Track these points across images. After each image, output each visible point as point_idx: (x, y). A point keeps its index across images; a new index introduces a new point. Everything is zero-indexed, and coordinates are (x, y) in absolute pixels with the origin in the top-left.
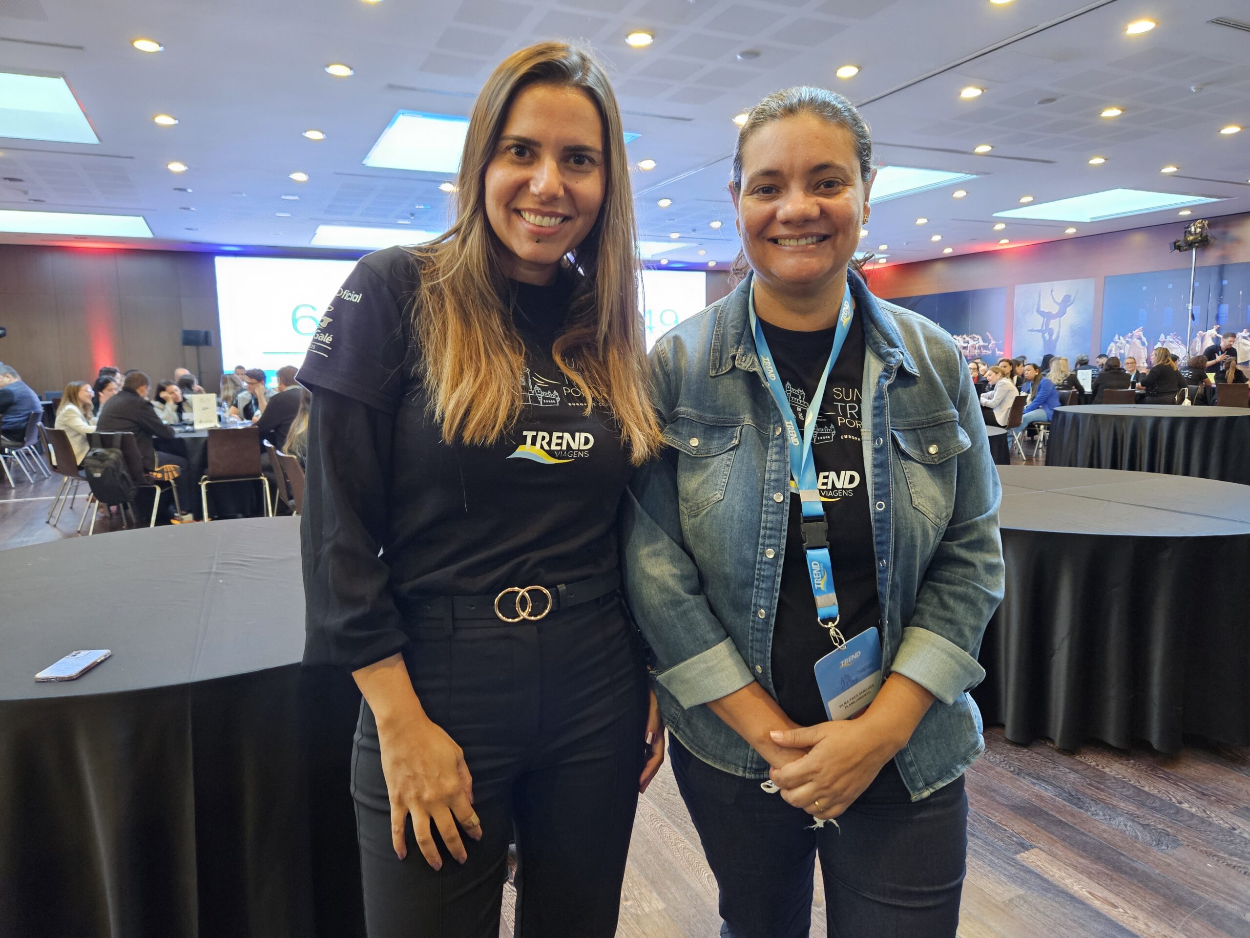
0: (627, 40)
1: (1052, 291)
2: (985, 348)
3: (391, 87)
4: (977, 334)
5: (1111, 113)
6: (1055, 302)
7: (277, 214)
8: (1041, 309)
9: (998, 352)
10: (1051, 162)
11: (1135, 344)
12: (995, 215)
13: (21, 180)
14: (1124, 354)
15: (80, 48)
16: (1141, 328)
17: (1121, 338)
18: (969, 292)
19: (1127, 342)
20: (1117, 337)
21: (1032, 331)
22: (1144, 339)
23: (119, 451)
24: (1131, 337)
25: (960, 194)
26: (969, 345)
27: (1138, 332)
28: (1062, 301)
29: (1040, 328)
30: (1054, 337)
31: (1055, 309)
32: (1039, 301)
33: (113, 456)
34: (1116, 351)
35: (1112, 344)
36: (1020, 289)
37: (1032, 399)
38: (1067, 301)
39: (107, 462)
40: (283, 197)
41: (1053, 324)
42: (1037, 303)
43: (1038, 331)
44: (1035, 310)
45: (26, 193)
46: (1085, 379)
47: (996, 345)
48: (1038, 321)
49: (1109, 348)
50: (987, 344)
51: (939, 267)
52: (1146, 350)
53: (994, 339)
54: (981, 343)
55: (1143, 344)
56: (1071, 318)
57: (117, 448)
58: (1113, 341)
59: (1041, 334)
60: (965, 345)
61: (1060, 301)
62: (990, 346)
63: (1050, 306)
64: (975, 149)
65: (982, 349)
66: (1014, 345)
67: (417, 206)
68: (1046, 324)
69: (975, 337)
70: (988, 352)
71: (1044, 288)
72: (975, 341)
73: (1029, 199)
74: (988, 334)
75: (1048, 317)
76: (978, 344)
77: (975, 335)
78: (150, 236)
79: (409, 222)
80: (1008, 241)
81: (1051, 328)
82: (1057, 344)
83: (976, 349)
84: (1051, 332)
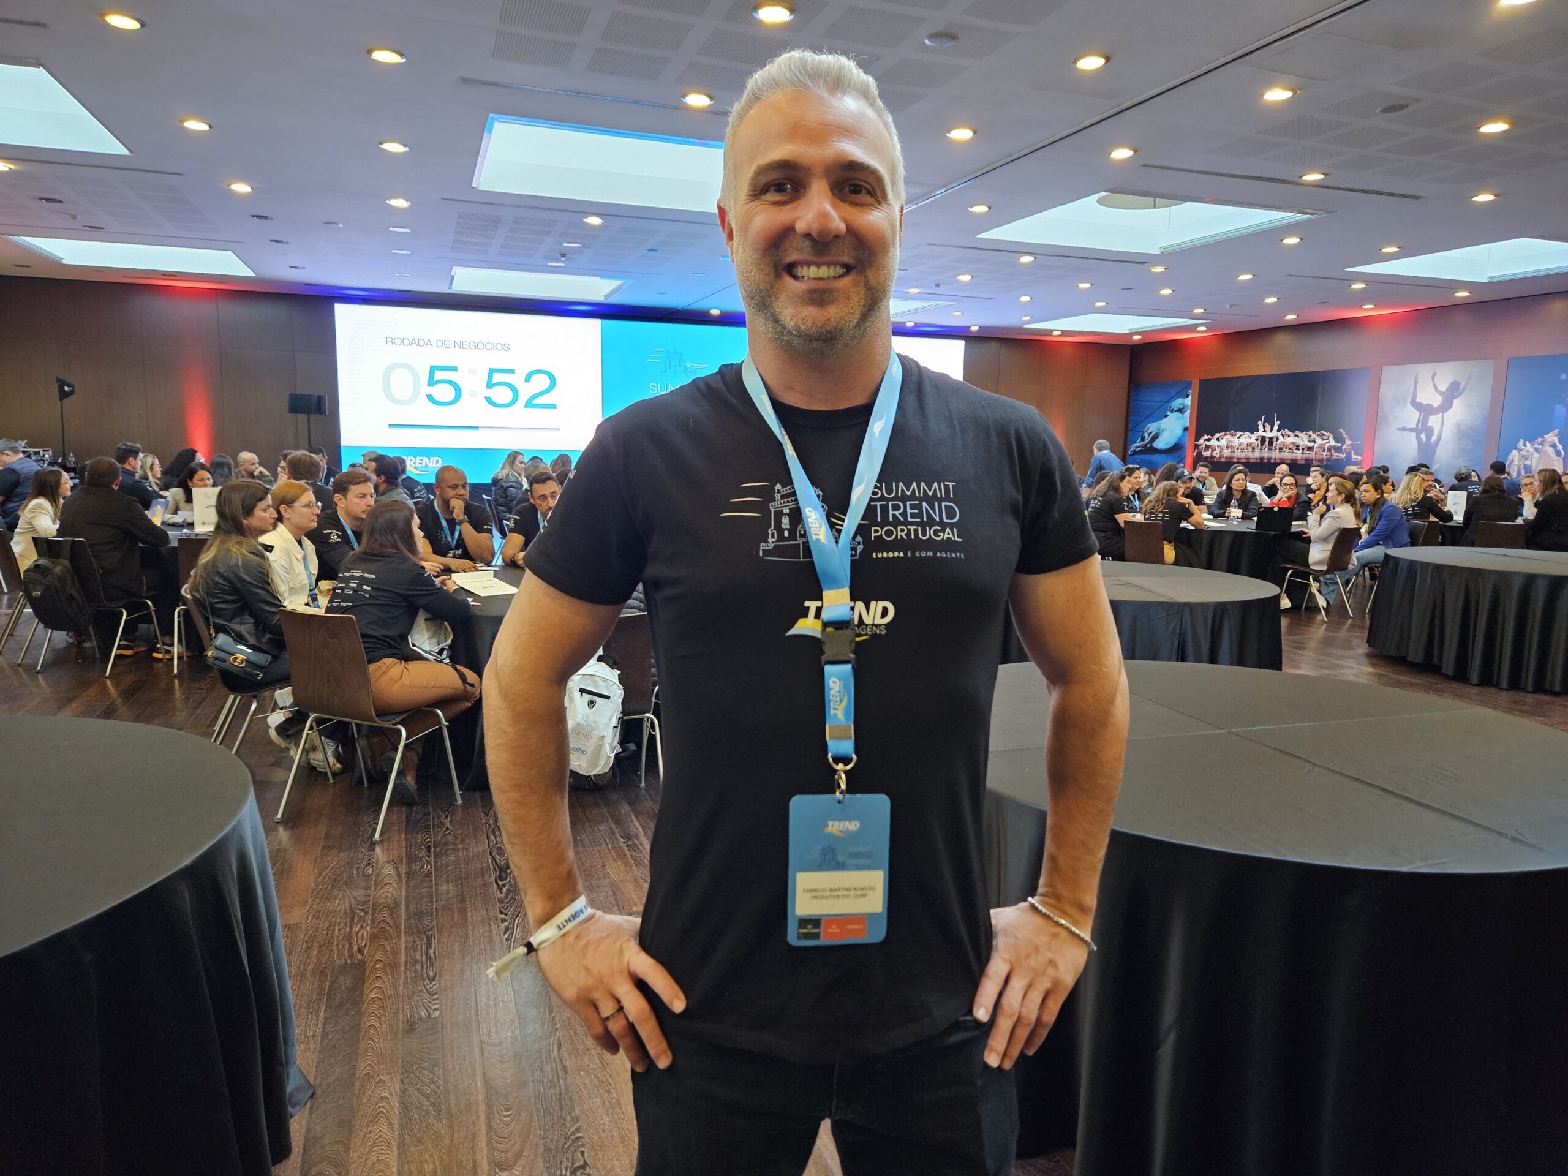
0: (754, 14)
1: (1433, 377)
2: (1338, 449)
3: (464, 80)
4: (1327, 432)
5: (1495, 127)
6: (1437, 391)
7: (393, 251)
8: (1418, 400)
9: (1354, 456)
10: (1417, 198)
11: (1546, 453)
12: (1348, 270)
13: (61, 201)
14: (1531, 466)
15: (42, 25)
16: (1556, 431)
17: (1528, 444)
18: (1319, 372)
19: (1536, 450)
20: (1521, 442)
21: (1404, 429)
22: (1560, 447)
23: (67, 563)
24: (1541, 444)
25: (1292, 241)
26: (1316, 445)
27: (1552, 437)
28: (1447, 389)
29: (1415, 426)
30: (1434, 438)
31: (1436, 401)
32: (1415, 389)
33: (58, 569)
34: (1519, 461)
35: (1515, 452)
36: (1390, 373)
37: (1369, 532)
38: (1453, 392)
39: (49, 578)
40: (391, 229)
41: (1434, 421)
42: (1412, 391)
43: (1411, 430)
44: (1409, 401)
45: (74, 217)
46: (1456, 505)
47: (1353, 447)
48: (1411, 417)
49: (1510, 457)
50: (1340, 445)
51: (1282, 339)
52: (1561, 461)
53: (1351, 439)
54: (1333, 443)
55: (1558, 453)
56: (1459, 413)
57: (65, 558)
58: (1516, 448)
59: (1415, 434)
60: (1311, 444)
61: (1443, 390)
62: (1344, 447)
63: (1429, 396)
64: (1301, 177)
65: (1333, 452)
66: (1377, 448)
67: (565, 245)
68: (1423, 421)
69: (1324, 435)
70: (1341, 455)
71: (1424, 370)
72: (1323, 440)
73: (1394, 249)
74: (1342, 431)
75: (1426, 410)
76: (1327, 445)
77: (1325, 433)
78: (252, 274)
79: (563, 265)
80: (1373, 306)
81: (1431, 427)
82: (1438, 448)
83: (1324, 451)
84: (1429, 432)
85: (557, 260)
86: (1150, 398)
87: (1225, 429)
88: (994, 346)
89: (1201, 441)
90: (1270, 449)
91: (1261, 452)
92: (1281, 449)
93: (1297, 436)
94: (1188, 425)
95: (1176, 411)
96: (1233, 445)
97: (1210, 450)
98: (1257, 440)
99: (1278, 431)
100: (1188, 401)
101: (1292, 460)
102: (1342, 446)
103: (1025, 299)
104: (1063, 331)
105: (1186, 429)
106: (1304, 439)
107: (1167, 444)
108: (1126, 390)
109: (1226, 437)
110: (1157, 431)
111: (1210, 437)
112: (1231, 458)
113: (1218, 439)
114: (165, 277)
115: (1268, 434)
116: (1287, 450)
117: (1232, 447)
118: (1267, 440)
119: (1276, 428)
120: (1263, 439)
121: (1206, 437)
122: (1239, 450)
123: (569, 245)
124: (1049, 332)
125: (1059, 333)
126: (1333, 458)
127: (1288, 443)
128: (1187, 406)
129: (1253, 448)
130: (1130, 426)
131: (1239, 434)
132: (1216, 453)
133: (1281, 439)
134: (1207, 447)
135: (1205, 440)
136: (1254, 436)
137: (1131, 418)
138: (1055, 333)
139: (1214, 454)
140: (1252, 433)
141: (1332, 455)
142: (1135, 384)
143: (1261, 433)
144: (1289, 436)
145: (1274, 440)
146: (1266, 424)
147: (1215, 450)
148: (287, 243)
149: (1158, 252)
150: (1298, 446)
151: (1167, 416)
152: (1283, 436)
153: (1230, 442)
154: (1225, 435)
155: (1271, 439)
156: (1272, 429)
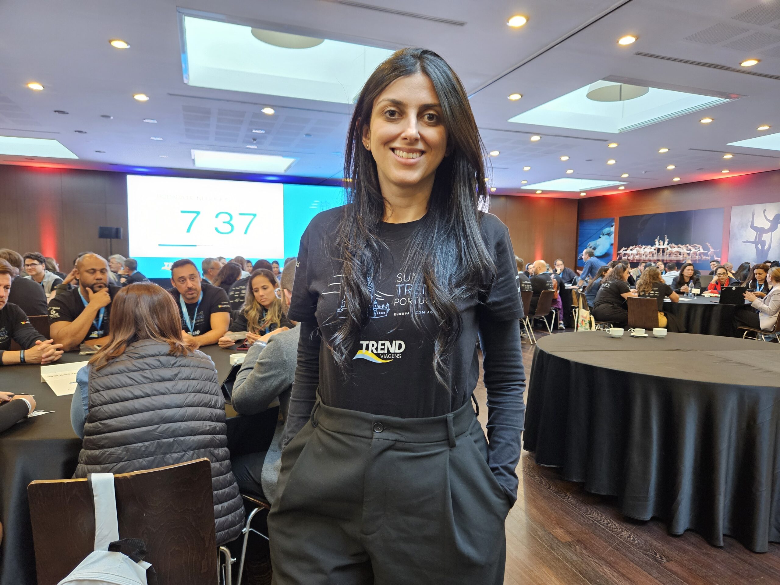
1: (764, 211)
2: (705, 254)
4: (698, 244)
6: (767, 219)
7: (152, 138)
8: (755, 225)
12: (728, 144)
21: (747, 242)
25: (707, 121)
26: (691, 252)
28: (774, 218)
29: (754, 240)
30: (766, 247)
31: (767, 225)
32: (753, 219)
36: (736, 210)
38: (777, 220)
41: (766, 237)
42: (751, 220)
43: (752, 242)
44: (750, 226)
47: (715, 253)
48: (752, 235)
50: (706, 252)
53: (713, 248)
54: (702, 251)
59: (754, 245)
60: (689, 252)
61: (771, 219)
62: (709, 253)
63: (762, 222)
64: (741, 64)
65: (702, 256)
66: (731, 252)
67: (254, 131)
68: (759, 237)
69: (696, 246)
70: (707, 257)
71: (758, 208)
72: (696, 249)
73: (766, 128)
74: (708, 244)
75: (760, 231)
76: (699, 252)
77: (697, 245)
78: (76, 158)
79: (256, 147)
80: (728, 171)
81: (763, 240)
82: (769, 253)
83: (697, 255)
84: (763, 244)
85: (252, 144)
86: (590, 228)
87: (635, 244)
88: (502, 200)
89: (621, 251)
90: (663, 255)
91: (657, 257)
92: (670, 255)
93: (679, 247)
94: (613, 242)
95: (606, 235)
96: (641, 253)
97: (627, 256)
98: (655, 250)
99: (668, 244)
100: (613, 229)
101: (677, 261)
102: (708, 252)
103: (527, 168)
104: (543, 191)
105: (612, 245)
106: (684, 249)
107: (601, 253)
108: (576, 224)
109: (636, 249)
110: (595, 246)
111: (626, 248)
112: (640, 260)
113: (631, 250)
114: (28, 160)
115: (662, 247)
116: (674, 256)
117: (640, 254)
118: (661, 250)
119: (666, 243)
120: (659, 250)
121: (624, 249)
122: (644, 256)
123: (257, 131)
124: (534, 191)
125: (540, 192)
126: (702, 259)
127: (674, 251)
128: (612, 232)
129: (653, 255)
130: (579, 243)
131: (644, 247)
132: (631, 258)
133: (670, 249)
134: (625, 255)
135: (624, 250)
136: (653, 248)
137: (579, 239)
138: (538, 192)
139: (629, 258)
140: (652, 246)
141: (702, 258)
142: (580, 220)
143: (657, 246)
144: (674, 247)
145: (665, 250)
146: (660, 241)
147: (630, 256)
148: (86, 133)
149: (617, 132)
150: (680, 253)
151: (600, 238)
152: (671, 247)
153: (638, 251)
154: (636, 247)
155: (663, 249)
156: (664, 244)
